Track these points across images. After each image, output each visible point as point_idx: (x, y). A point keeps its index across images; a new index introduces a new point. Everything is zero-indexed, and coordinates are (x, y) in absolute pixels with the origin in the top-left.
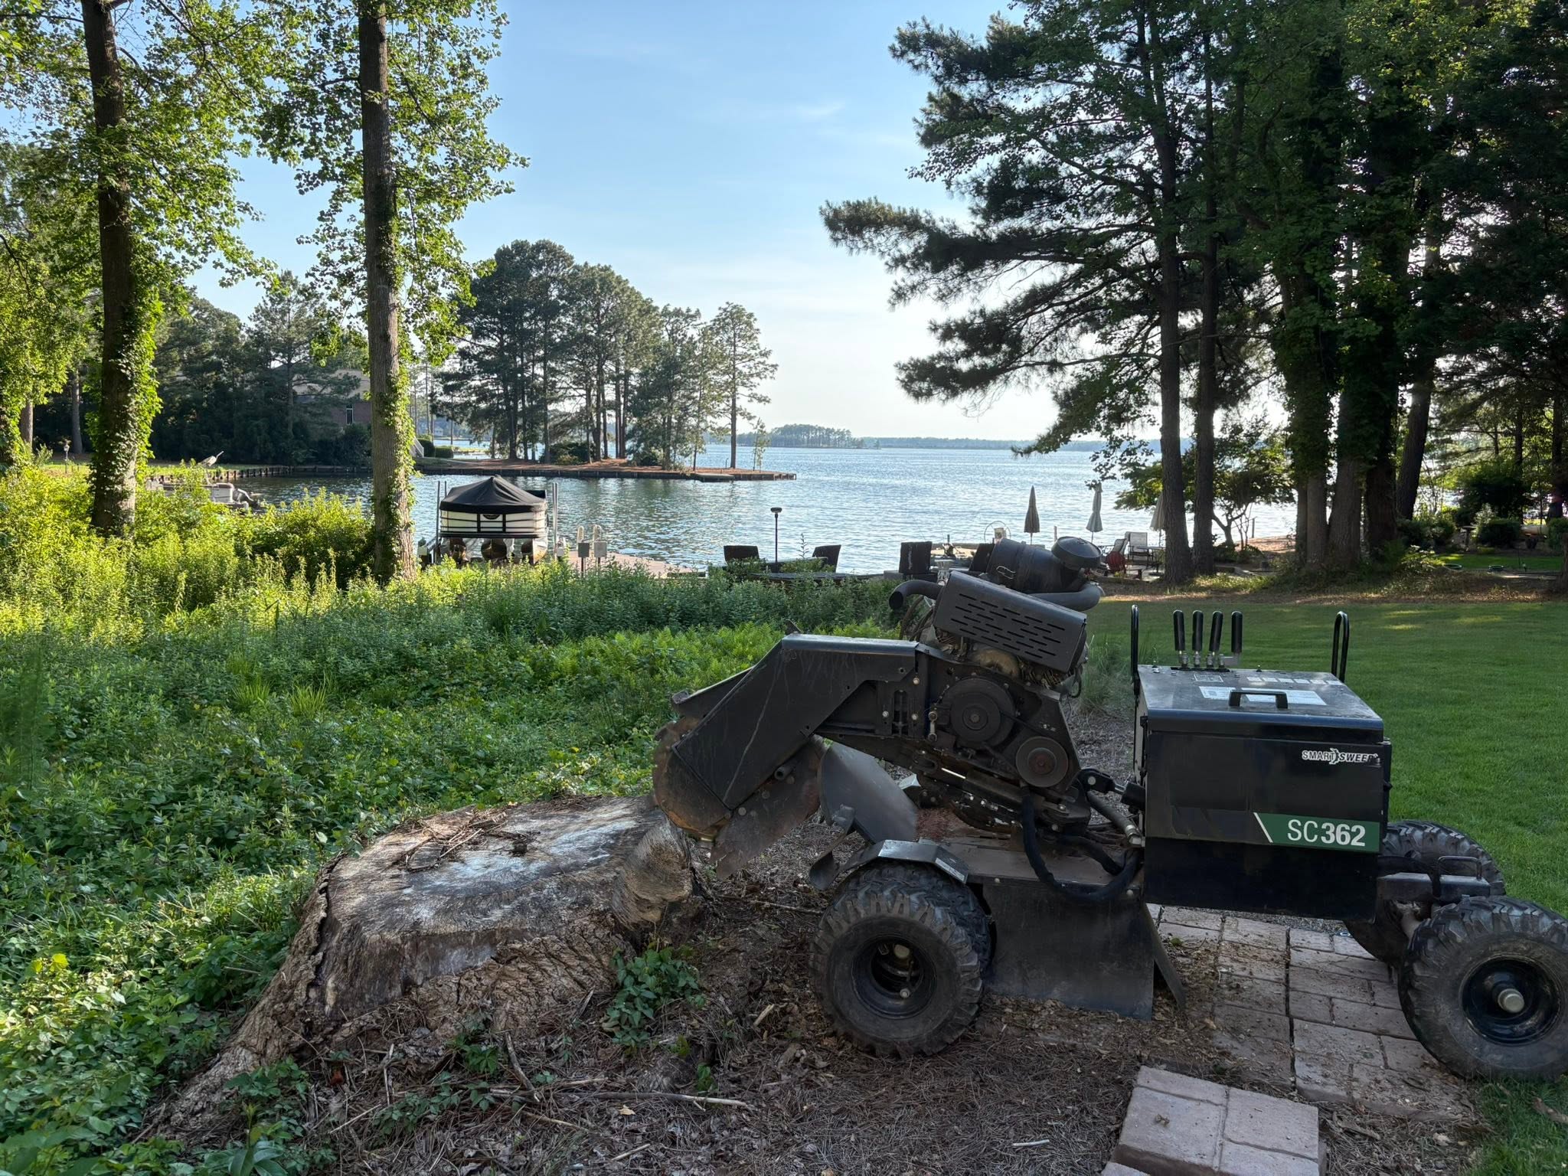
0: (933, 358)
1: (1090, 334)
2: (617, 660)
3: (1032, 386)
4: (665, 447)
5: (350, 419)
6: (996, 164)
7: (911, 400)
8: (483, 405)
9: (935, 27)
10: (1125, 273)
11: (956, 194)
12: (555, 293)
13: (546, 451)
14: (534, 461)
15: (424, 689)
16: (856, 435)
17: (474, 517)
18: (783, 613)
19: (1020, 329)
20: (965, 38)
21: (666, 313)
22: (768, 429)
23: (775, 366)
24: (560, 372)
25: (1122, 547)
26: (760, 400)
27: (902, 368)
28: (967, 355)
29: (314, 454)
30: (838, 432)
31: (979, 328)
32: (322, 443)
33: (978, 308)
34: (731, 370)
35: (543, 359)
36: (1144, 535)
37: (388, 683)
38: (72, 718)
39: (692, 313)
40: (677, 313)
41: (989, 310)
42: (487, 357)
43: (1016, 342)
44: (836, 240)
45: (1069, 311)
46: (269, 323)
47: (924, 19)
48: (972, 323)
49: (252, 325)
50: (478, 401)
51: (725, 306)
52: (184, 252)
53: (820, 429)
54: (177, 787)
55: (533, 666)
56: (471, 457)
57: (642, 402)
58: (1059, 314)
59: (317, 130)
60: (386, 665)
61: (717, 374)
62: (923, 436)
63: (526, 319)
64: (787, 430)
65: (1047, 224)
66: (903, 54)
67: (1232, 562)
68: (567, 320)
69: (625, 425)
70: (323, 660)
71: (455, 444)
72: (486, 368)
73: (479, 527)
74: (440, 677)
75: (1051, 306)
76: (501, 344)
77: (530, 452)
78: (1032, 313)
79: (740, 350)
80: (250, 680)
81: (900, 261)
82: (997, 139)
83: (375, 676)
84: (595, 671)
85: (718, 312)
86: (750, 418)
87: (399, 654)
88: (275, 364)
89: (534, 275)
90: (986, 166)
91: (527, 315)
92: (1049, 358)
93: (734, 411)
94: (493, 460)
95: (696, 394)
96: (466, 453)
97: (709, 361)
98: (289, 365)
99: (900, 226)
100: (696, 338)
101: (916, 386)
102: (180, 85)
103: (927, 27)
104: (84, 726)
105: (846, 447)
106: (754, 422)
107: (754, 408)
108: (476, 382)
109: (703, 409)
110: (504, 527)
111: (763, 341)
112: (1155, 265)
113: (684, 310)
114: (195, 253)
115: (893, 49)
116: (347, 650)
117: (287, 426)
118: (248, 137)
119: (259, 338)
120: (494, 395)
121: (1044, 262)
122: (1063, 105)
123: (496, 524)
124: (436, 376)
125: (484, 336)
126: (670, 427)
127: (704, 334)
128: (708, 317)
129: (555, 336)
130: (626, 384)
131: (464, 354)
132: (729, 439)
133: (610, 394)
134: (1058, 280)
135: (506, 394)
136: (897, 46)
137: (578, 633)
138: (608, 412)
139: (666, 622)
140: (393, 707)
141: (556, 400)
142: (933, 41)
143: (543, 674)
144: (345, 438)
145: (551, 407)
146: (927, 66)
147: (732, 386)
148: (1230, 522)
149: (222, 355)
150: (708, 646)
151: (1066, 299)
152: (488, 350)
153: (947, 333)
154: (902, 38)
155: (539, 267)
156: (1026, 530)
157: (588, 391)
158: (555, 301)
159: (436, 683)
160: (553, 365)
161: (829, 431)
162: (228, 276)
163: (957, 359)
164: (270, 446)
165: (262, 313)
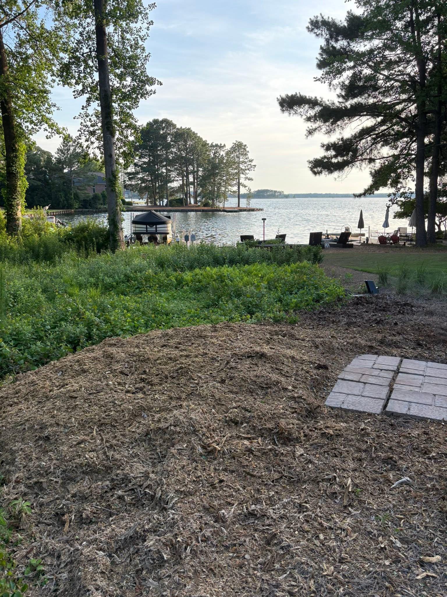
0: (322, 158)
1: (385, 147)
2: (208, 277)
3: (362, 168)
4: (213, 199)
5: (94, 192)
6: (351, 75)
7: (313, 175)
8: (143, 185)
9: (326, 18)
10: (402, 120)
11: (333, 89)
12: (170, 139)
13: (167, 202)
14: (163, 206)
15: (137, 288)
16: (286, 193)
17: (145, 226)
18: (269, 259)
19: (357, 146)
20: (338, 23)
21: (212, 146)
22: (252, 191)
23: (255, 166)
24: (172, 171)
25: (397, 233)
26: (249, 180)
27: (310, 162)
28: (336, 156)
29: (82, 205)
30: (279, 192)
31: (341, 146)
32: (85, 201)
33: (341, 137)
34: (238, 168)
35: (165, 166)
36: (406, 229)
37: (122, 286)
38: (11, 299)
39: (222, 145)
40: (217, 145)
41: (345, 138)
42: (144, 166)
43: (356, 151)
44: (283, 111)
45: (377, 137)
46: (63, 155)
47: (321, 14)
48: (338, 143)
49: (56, 156)
50: (141, 183)
51: (235, 142)
52: (33, 125)
53: (272, 191)
54: (54, 323)
55: (176, 280)
56: (139, 205)
57: (203, 182)
58: (373, 139)
59: (81, 73)
60: (121, 280)
61: (232, 170)
62: (312, 193)
63: (159, 150)
64: (259, 191)
65: (371, 101)
66: (312, 29)
67: (441, 239)
68: (174, 150)
69: (197, 191)
70: (98, 278)
71: (133, 200)
72: (144, 170)
73: (147, 230)
74: (142, 284)
75: (370, 136)
76: (149, 160)
77: (161, 202)
78: (363, 139)
79: (241, 160)
80: (72, 285)
81: (309, 119)
82: (352, 64)
83: (117, 284)
84: (200, 281)
85: (232, 145)
86: (245, 187)
87: (125, 275)
88: (66, 171)
89: (161, 132)
90: (346, 76)
91: (159, 148)
92: (368, 157)
93: (239, 184)
94: (148, 206)
95: (225, 178)
96: (137, 204)
97: (230, 164)
98: (71, 171)
99: (309, 104)
100: (224, 155)
101: (315, 170)
102: (27, 57)
103: (323, 17)
104: (15, 302)
105: (282, 198)
106: (247, 188)
107: (247, 183)
108: (140, 176)
109: (227, 183)
110: (156, 230)
111: (250, 156)
112: (415, 116)
113: (219, 144)
114: (37, 125)
115: (308, 28)
116: (106, 274)
117: (71, 194)
118: (54, 78)
119: (59, 161)
120: (147, 181)
121: (368, 117)
122: (379, 48)
123: (153, 229)
124: (126, 174)
125: (143, 157)
126: (214, 191)
127: (227, 154)
128: (228, 147)
129: (170, 157)
130: (197, 175)
131: (136, 165)
132: (237, 195)
133: (191, 179)
134: (373, 125)
135: (152, 180)
136: (310, 27)
137: (191, 268)
138: (191, 186)
139: (224, 263)
140: (125, 295)
141: (171, 182)
142: (325, 23)
143: (180, 283)
144: (93, 198)
145: (169, 185)
146: (322, 35)
147: (238, 174)
148: (440, 223)
149: (46, 168)
150: (242, 272)
151: (377, 132)
152: (145, 163)
153: (328, 147)
154: (312, 23)
155: (163, 130)
156: (359, 227)
157: (183, 178)
158: (170, 143)
159: (140, 286)
160: (169, 168)
161: (275, 192)
162: (49, 134)
163: (332, 158)
164: (65, 202)
165: (60, 150)
